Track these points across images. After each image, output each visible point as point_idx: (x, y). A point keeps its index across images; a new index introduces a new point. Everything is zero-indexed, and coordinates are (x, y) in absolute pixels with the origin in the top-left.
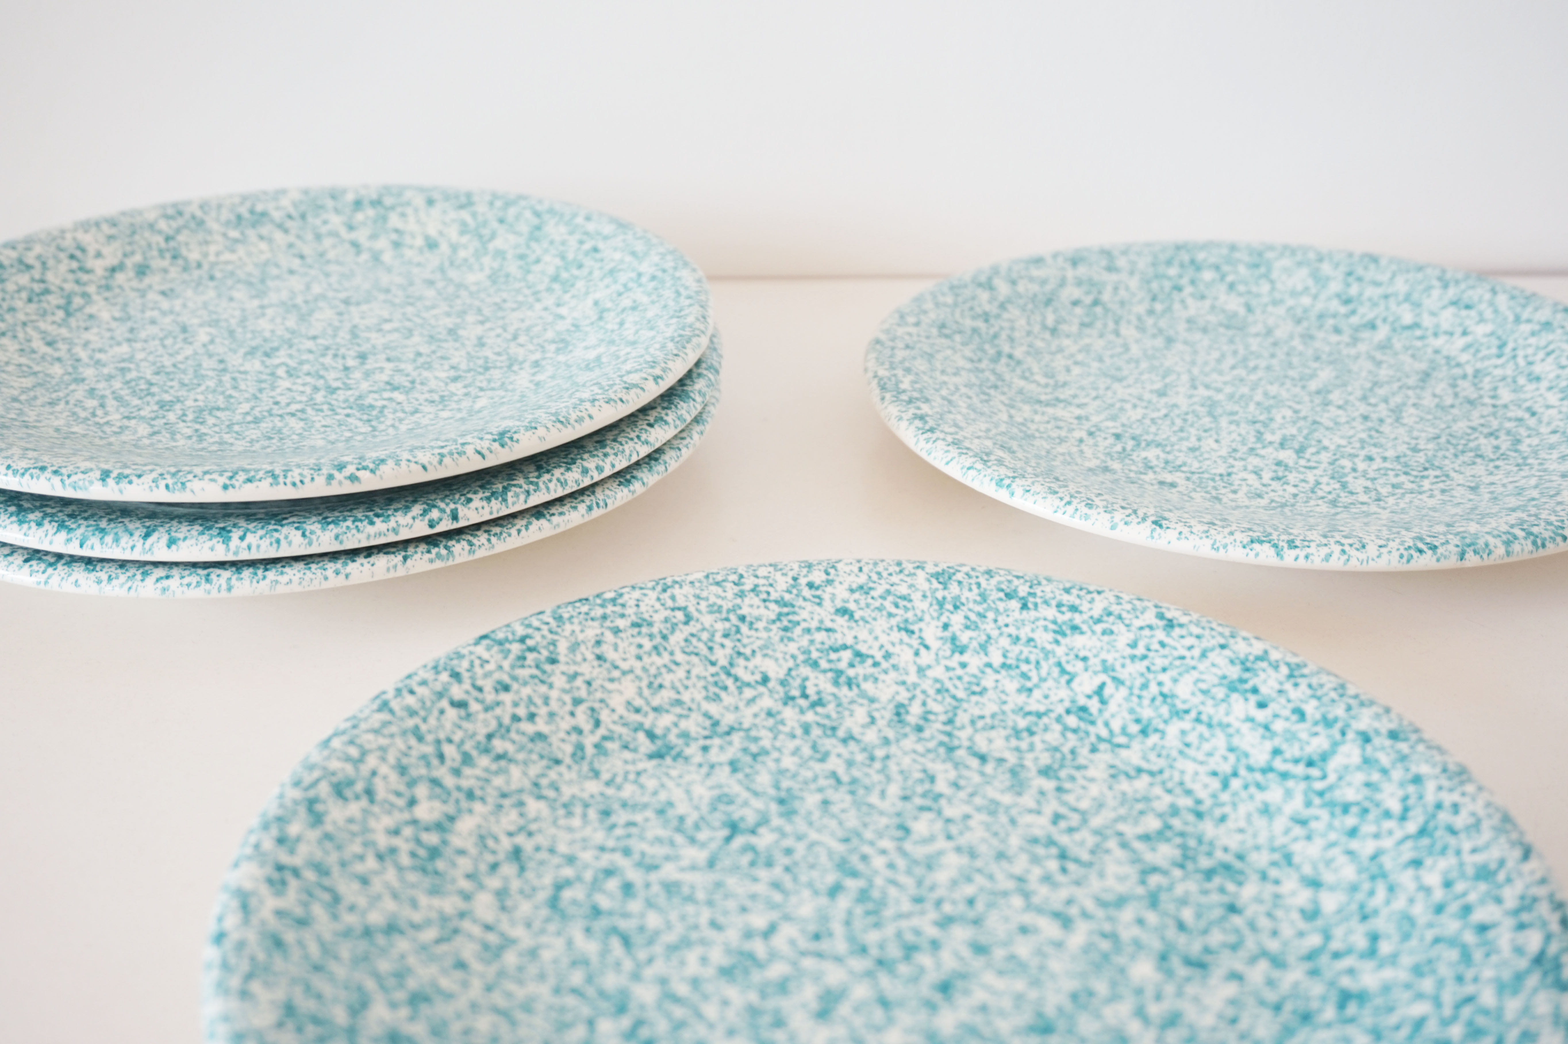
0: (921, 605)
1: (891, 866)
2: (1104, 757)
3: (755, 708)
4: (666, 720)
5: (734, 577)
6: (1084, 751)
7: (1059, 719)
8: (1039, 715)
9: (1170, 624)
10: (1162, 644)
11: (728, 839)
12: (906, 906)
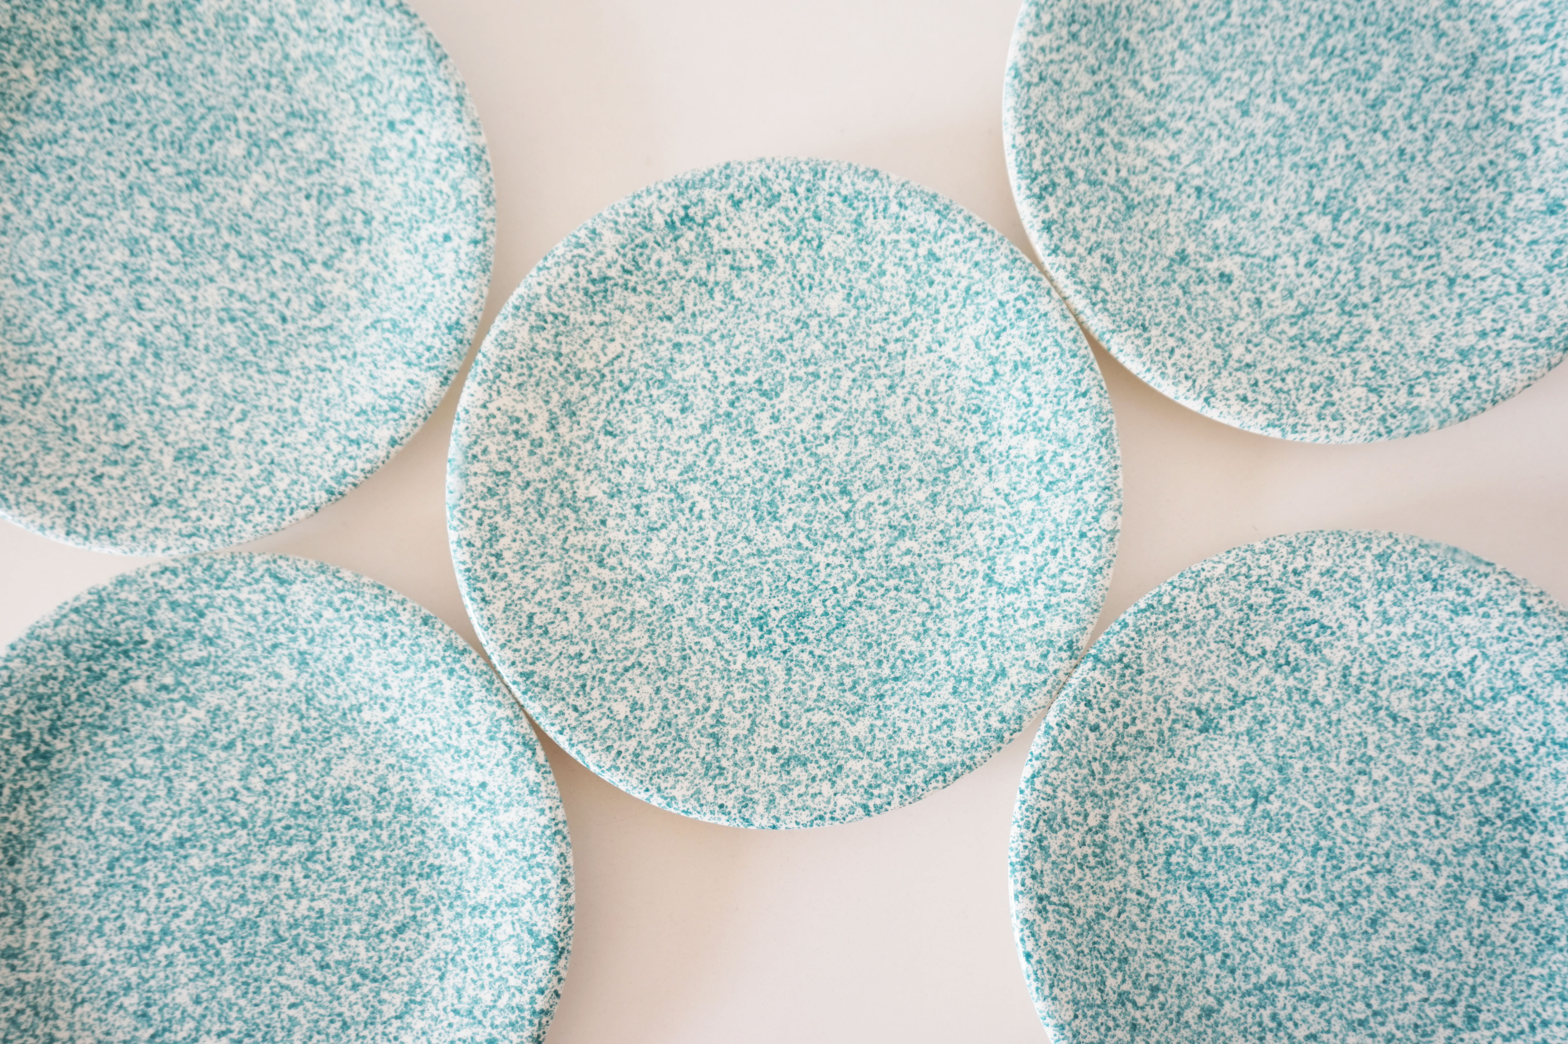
0: (1367, 585)
1: (1344, 826)
2: (1466, 716)
3: (1258, 678)
4: (1207, 697)
5: (1244, 570)
6: (1455, 710)
7: (1443, 681)
8: (1432, 677)
9: (1529, 612)
10: (1520, 631)
11: (1254, 806)
12: (1354, 861)
